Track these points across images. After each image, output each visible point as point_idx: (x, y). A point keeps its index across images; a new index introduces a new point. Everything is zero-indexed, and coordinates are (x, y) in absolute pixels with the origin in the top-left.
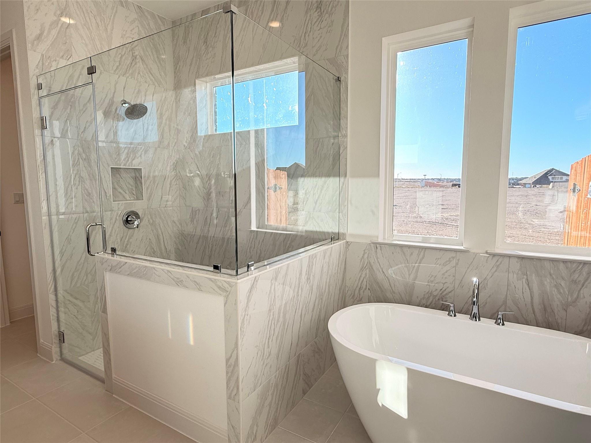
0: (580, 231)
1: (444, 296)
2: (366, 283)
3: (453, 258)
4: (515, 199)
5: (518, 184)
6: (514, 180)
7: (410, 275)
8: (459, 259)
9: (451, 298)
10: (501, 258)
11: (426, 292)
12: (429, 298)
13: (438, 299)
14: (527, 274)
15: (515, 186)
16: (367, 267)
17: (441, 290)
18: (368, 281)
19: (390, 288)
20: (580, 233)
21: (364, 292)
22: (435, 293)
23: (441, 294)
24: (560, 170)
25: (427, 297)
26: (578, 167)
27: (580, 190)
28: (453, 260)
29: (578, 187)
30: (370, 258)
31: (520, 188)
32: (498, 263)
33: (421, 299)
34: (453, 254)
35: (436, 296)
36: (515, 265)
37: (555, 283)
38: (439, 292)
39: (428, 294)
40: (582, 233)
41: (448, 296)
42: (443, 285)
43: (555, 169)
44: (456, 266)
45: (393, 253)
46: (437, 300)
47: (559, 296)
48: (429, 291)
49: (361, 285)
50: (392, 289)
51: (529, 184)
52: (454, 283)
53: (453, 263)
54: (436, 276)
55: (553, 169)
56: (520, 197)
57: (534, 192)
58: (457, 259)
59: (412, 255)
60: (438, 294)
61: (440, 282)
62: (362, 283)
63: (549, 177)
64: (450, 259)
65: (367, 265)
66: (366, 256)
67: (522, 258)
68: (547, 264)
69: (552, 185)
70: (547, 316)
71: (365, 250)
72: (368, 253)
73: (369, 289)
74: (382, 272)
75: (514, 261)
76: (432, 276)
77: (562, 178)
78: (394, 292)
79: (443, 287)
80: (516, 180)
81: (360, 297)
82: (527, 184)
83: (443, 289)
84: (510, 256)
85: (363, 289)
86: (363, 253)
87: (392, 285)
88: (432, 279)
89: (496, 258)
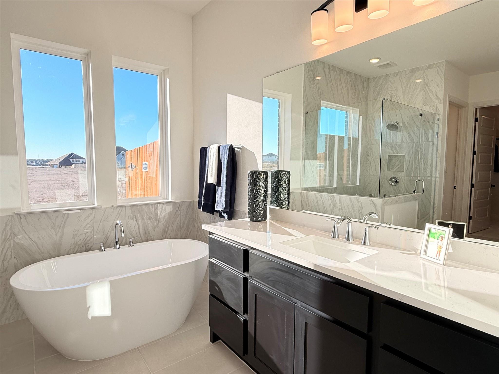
0: (139, 190)
1: (86, 243)
2: (10, 253)
3: (91, 214)
4: (53, 177)
5: (47, 165)
6: (41, 162)
7: (56, 234)
8: (95, 214)
9: (92, 243)
10: (121, 208)
11: (72, 244)
12: (74, 248)
13: (83, 246)
14: (135, 215)
15: (44, 167)
16: (10, 238)
17: (84, 239)
18: (13, 251)
19: (38, 250)
20: (139, 192)
21: (8, 262)
22: (79, 243)
23: (84, 242)
24: (77, 155)
25: (73, 248)
26: (132, 153)
27: (136, 167)
28: (91, 215)
29: (133, 165)
30: (14, 228)
31: (49, 168)
32: (120, 212)
33: (68, 250)
34: (90, 211)
35: (80, 245)
36: (129, 211)
37: (149, 217)
38: (83, 241)
39: (74, 245)
40: (141, 192)
41: (90, 242)
42: (85, 235)
43: (74, 154)
44: (93, 219)
45: (39, 220)
46: (81, 247)
47: (151, 224)
48: (74, 243)
49: (5, 256)
50: (41, 251)
51: (56, 165)
52: (93, 231)
53: (91, 218)
54: (79, 230)
55: (72, 154)
56: (56, 175)
57: (65, 171)
58: (94, 214)
59: (57, 218)
60: (82, 242)
61: (82, 234)
62: (6, 254)
63: (70, 160)
64: (88, 215)
65: (10, 236)
66: (8, 228)
67: (132, 206)
68: (144, 207)
69: (74, 166)
70: (147, 236)
71: (7, 222)
72: (11, 225)
73: (15, 257)
74: (28, 239)
75: (128, 208)
76: (76, 230)
77: (79, 161)
78: (43, 253)
79: (85, 237)
80: (42, 161)
81: (5, 269)
82: (54, 165)
83: (86, 238)
84: (125, 206)
85: (8, 259)
86: (5, 225)
87: (41, 247)
88: (76, 233)
89: (118, 209)
